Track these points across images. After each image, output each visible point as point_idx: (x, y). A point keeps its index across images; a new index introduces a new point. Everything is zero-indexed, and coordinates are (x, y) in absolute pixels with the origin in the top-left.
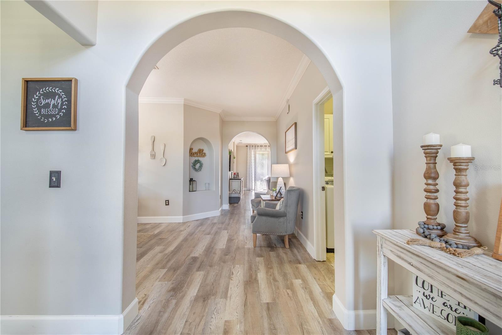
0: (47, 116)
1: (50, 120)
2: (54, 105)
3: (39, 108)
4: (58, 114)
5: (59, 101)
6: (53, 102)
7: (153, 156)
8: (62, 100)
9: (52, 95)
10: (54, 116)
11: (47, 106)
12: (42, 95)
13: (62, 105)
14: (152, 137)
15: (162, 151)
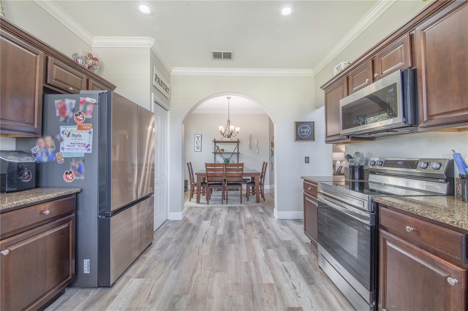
0: (304, 136)
1: (305, 137)
2: (306, 131)
3: (300, 133)
4: (308, 135)
5: (308, 130)
6: (306, 130)
7: (251, 148)
8: (309, 129)
9: (305, 128)
10: (306, 136)
11: (303, 132)
12: (301, 128)
13: (309, 131)
14: (250, 135)
15: (256, 144)
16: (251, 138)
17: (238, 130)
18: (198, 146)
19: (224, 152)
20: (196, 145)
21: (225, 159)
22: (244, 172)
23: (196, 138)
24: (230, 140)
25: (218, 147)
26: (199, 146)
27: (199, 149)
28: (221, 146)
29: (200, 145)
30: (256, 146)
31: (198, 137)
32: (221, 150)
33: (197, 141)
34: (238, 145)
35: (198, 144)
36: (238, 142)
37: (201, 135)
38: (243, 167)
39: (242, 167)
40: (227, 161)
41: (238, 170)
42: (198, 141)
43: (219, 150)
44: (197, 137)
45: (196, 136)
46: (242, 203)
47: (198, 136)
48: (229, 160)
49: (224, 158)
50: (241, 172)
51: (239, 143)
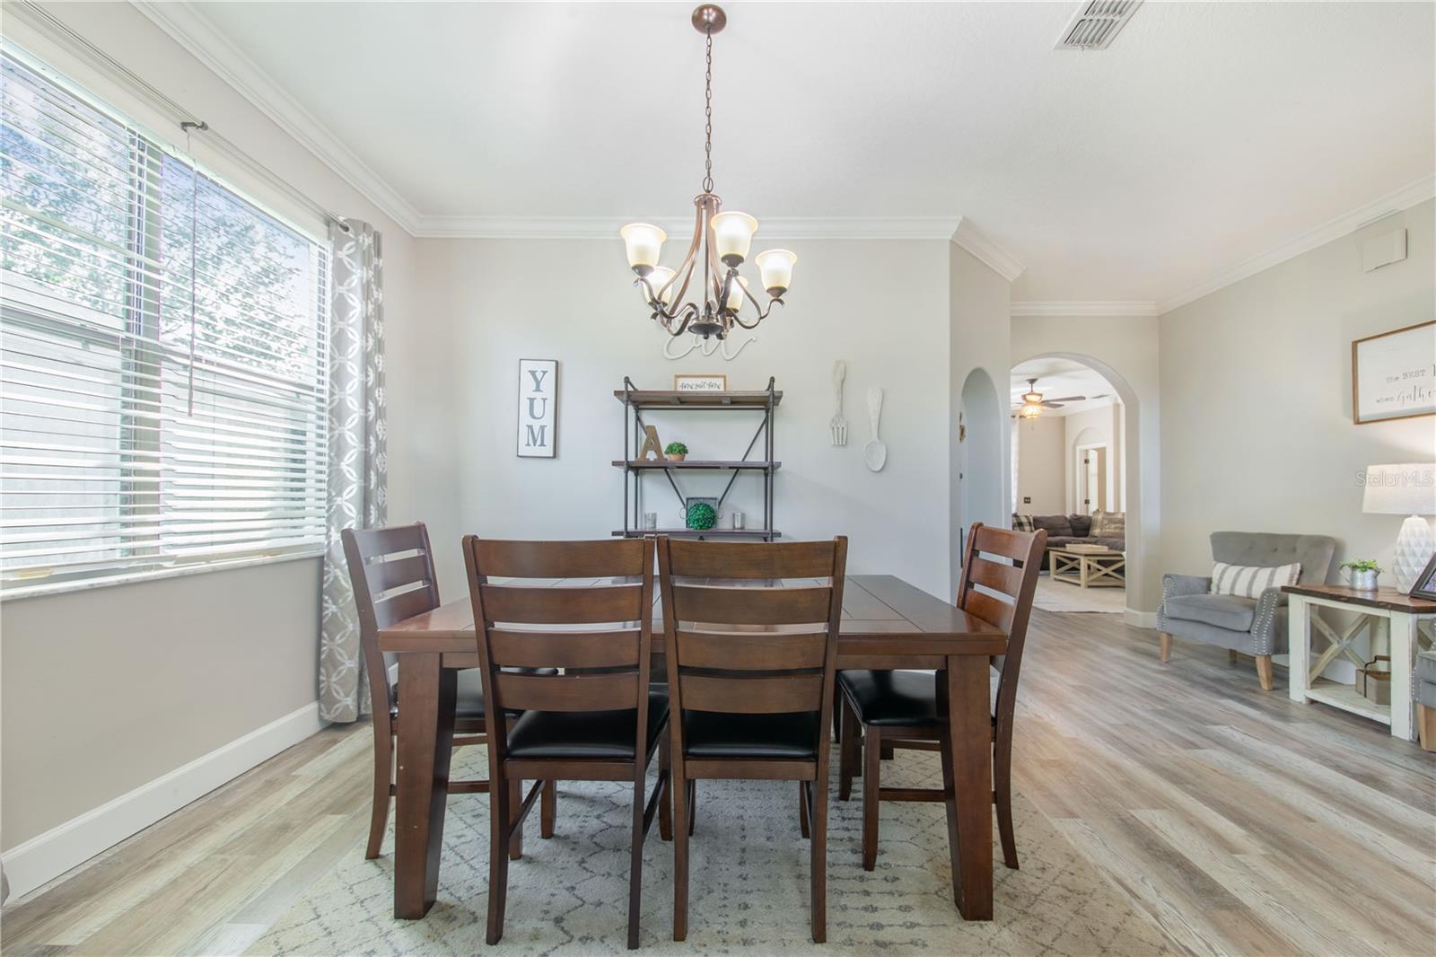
7: (843, 439)
14: (838, 363)
15: (875, 417)
16: (843, 381)
17: (777, 274)
18: (536, 425)
19: (689, 458)
20: (526, 419)
21: (692, 503)
22: (845, 628)
23: (528, 383)
24: (722, 389)
25: (652, 433)
26: (542, 428)
27: (542, 444)
28: (669, 428)
29: (548, 421)
30: (874, 425)
31: (539, 375)
32: (671, 449)
33: (532, 400)
34: (768, 423)
35: (538, 412)
36: (767, 403)
37: (557, 363)
38: (839, 582)
39: (825, 582)
40: (704, 515)
41: (790, 609)
42: (538, 395)
43: (658, 451)
44: (533, 373)
45: (526, 366)
46: (832, 931)
47: (539, 367)
48: (715, 507)
49: (688, 499)
50: (820, 628)
51: (778, 412)
